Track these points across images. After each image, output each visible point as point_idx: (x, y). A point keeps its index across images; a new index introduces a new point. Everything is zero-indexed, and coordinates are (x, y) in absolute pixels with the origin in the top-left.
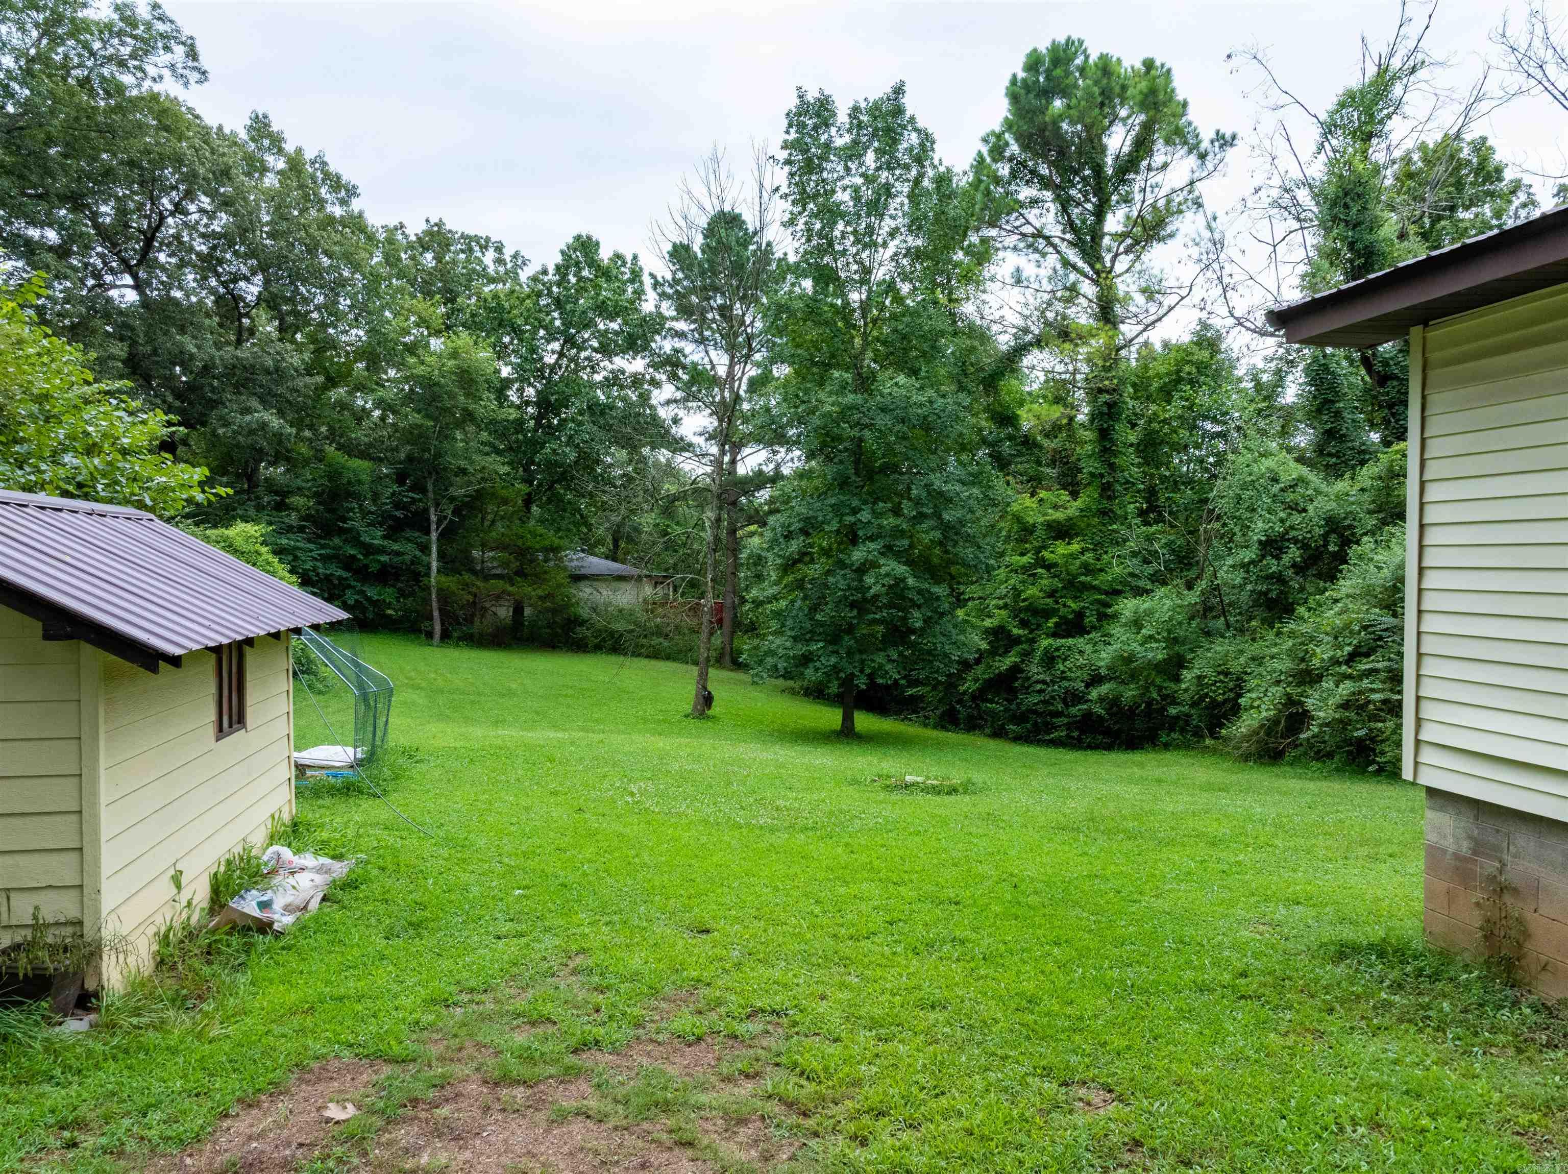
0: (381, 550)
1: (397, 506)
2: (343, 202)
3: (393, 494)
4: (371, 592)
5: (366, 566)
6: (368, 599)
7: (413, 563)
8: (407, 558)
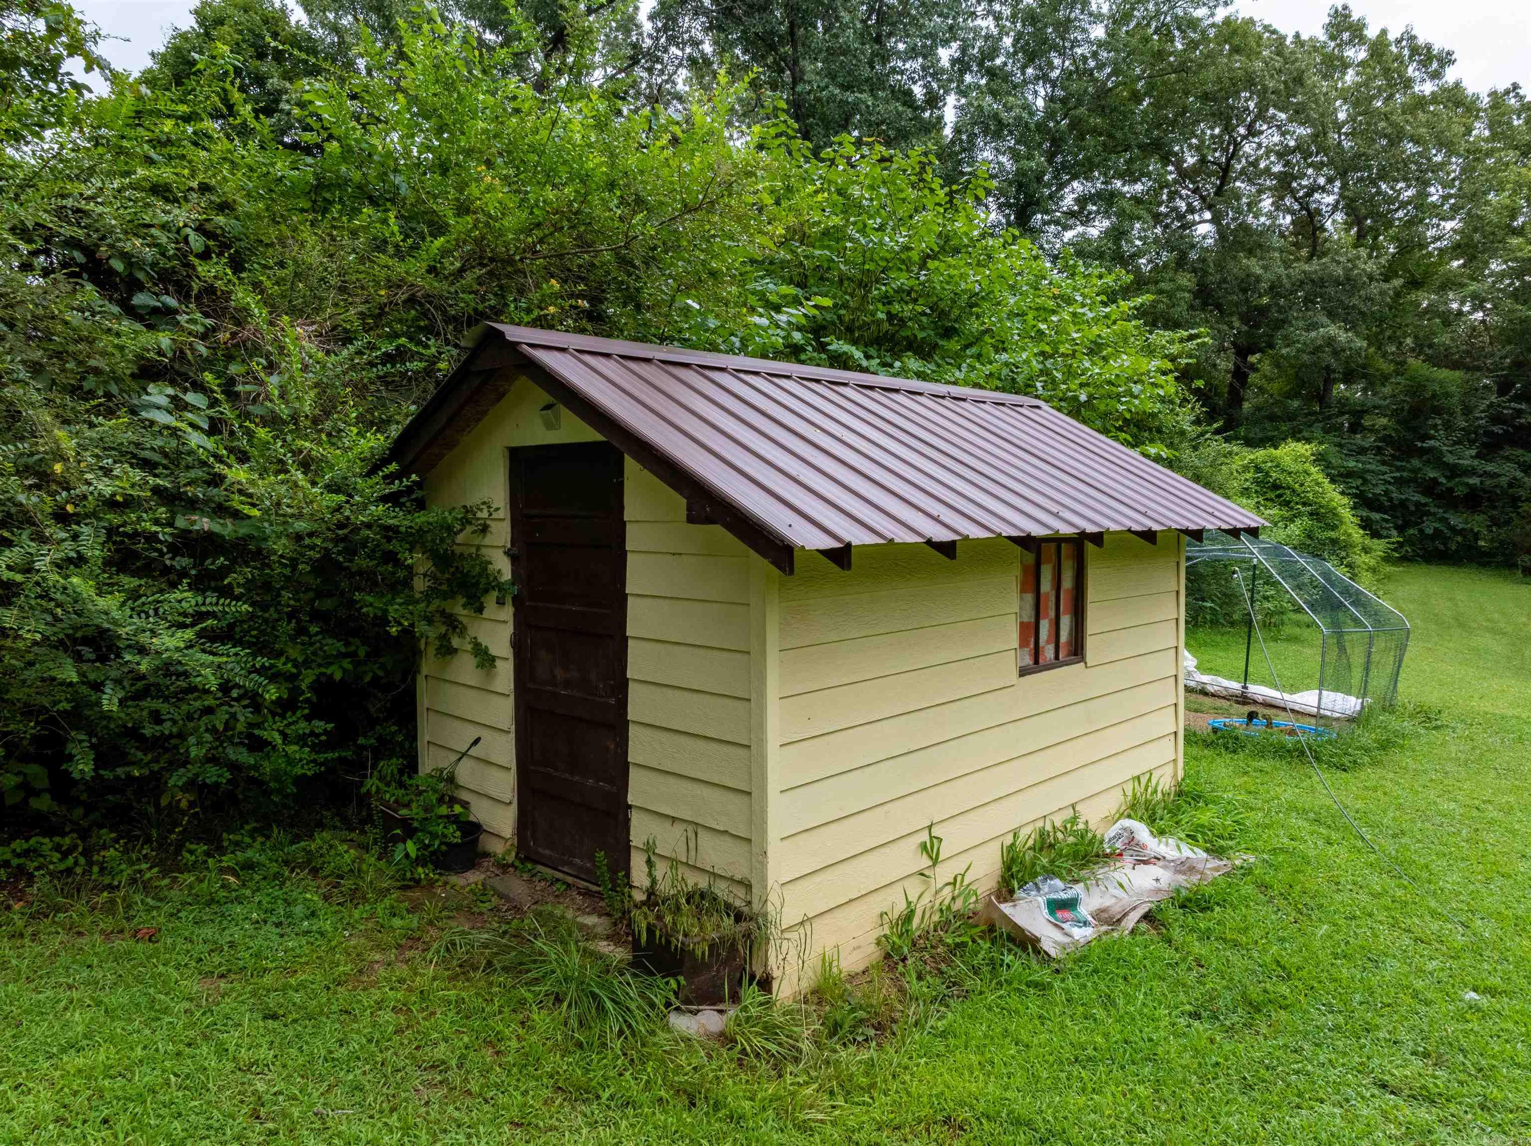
0: (1472, 472)
1: (1496, 419)
2: (1436, 75)
3: (1491, 405)
4: (1455, 520)
5: (1451, 490)
6: (1453, 529)
7: (1511, 485)
8: (1504, 481)
